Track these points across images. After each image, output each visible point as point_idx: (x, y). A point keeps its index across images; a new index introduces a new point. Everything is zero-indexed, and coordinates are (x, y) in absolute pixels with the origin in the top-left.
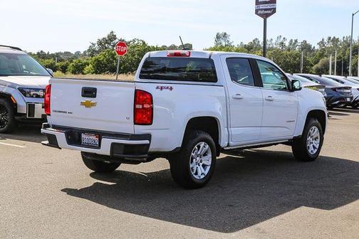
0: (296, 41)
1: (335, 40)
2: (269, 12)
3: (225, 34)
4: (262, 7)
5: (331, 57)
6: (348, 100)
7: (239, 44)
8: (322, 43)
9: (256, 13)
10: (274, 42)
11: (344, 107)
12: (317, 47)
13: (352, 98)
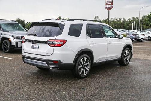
0: (121, 19)
1: (134, 18)
2: (110, 8)
3: (98, 16)
4: (108, 6)
5: (133, 24)
6: (138, 38)
7: (102, 20)
8: (130, 19)
9: (106, 8)
10: (114, 19)
11: (136, 41)
12: (128, 21)
13: (139, 38)
